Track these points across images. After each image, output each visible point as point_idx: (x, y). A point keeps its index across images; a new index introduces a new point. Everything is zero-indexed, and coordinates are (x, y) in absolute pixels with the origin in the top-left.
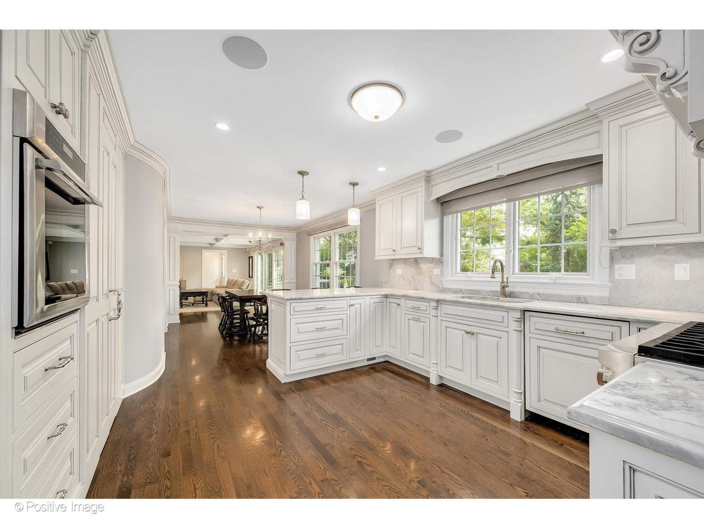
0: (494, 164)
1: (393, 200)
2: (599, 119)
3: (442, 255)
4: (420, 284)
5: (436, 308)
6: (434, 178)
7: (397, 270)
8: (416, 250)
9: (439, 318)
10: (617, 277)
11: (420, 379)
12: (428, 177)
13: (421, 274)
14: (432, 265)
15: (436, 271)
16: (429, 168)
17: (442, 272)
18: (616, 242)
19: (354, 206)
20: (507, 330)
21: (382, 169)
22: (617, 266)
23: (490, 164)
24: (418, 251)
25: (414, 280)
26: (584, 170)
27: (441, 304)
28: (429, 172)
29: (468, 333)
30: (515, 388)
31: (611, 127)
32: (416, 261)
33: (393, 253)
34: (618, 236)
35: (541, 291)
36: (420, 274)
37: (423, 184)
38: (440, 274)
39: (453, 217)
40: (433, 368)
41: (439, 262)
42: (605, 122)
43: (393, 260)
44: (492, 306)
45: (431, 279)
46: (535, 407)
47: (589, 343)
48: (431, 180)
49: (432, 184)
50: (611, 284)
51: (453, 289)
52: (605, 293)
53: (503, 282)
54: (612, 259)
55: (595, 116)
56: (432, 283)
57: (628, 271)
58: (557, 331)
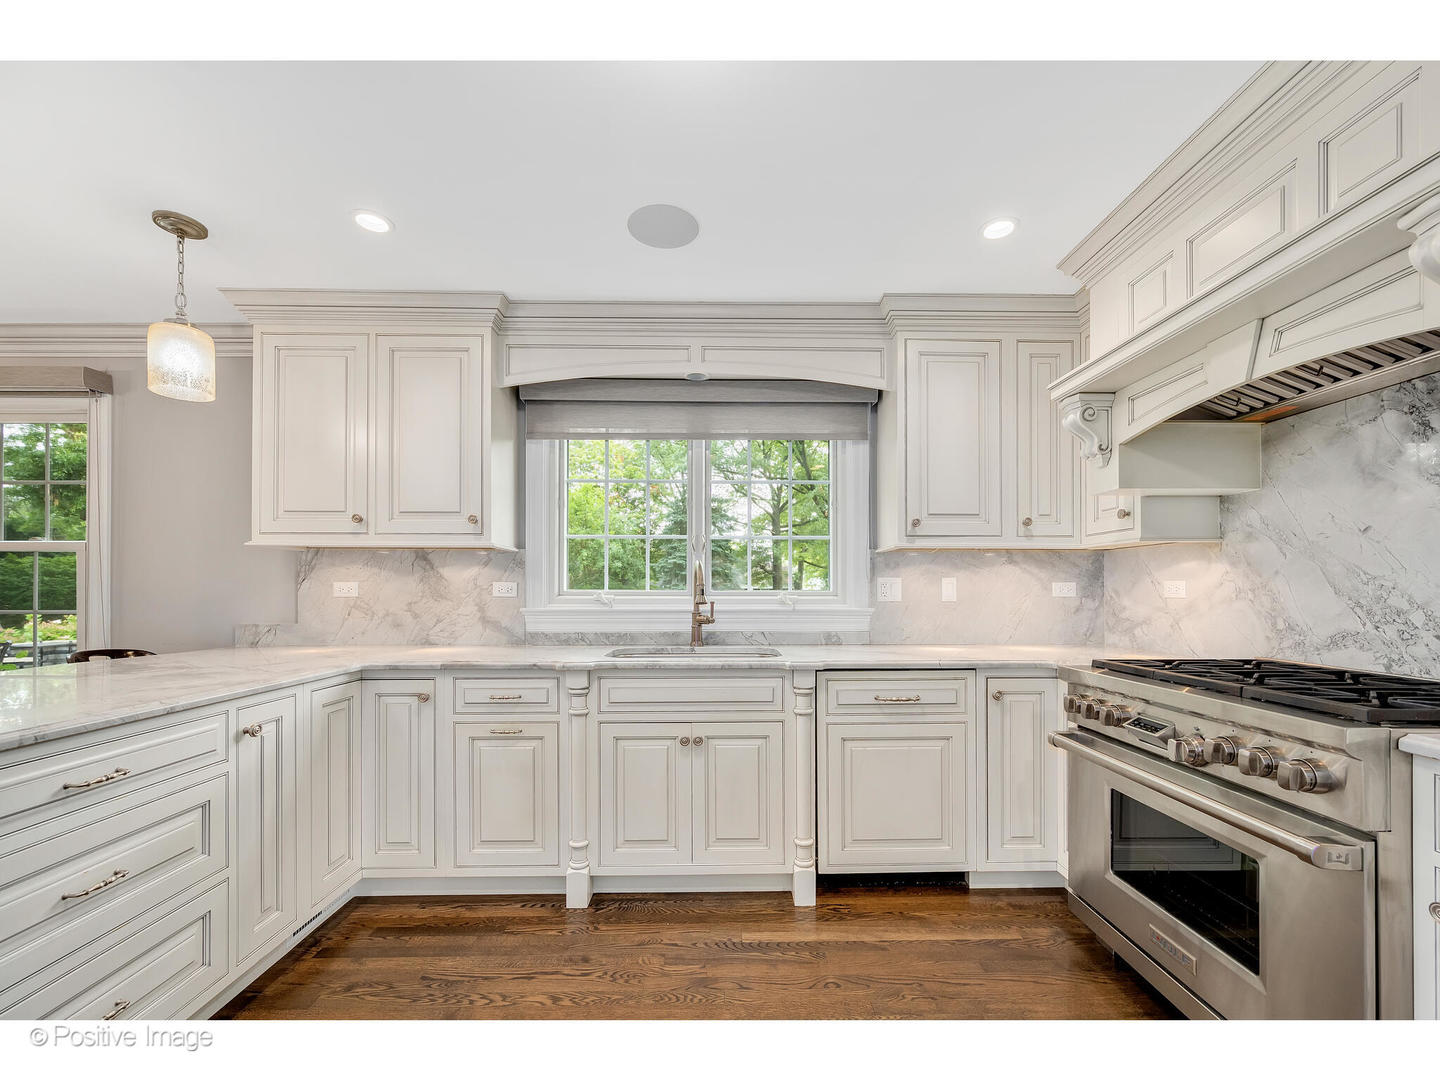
0: (696, 343)
1: (354, 349)
2: (887, 329)
3: (520, 543)
4: (440, 626)
5: (585, 692)
6: (519, 326)
7: (337, 585)
8: (461, 524)
9: (594, 717)
10: (881, 598)
11: (528, 912)
12: (505, 317)
13: (441, 596)
14: (486, 571)
15: (503, 588)
16: (514, 293)
17: (521, 590)
18: (914, 542)
19: (180, 319)
20: (781, 718)
21: (373, 223)
22: (880, 580)
23: (685, 342)
24: (470, 528)
25: (416, 616)
26: (841, 409)
27: (600, 678)
28: (508, 302)
29: (685, 742)
30: (801, 839)
31: (910, 349)
32: (425, 559)
33: (353, 526)
34: (919, 531)
35: (767, 628)
36: (439, 596)
37: (488, 333)
38: (514, 594)
39: (552, 446)
40: (576, 861)
41: (512, 561)
42: (900, 337)
43: (318, 550)
44: (751, 668)
45: (481, 609)
46: (837, 863)
47: (924, 714)
48: (506, 329)
49: (511, 340)
50: (873, 610)
51: (557, 635)
52: (864, 625)
53: (696, 613)
54: (873, 571)
55: (882, 321)
56: (485, 620)
57: (893, 587)
58: (879, 702)
